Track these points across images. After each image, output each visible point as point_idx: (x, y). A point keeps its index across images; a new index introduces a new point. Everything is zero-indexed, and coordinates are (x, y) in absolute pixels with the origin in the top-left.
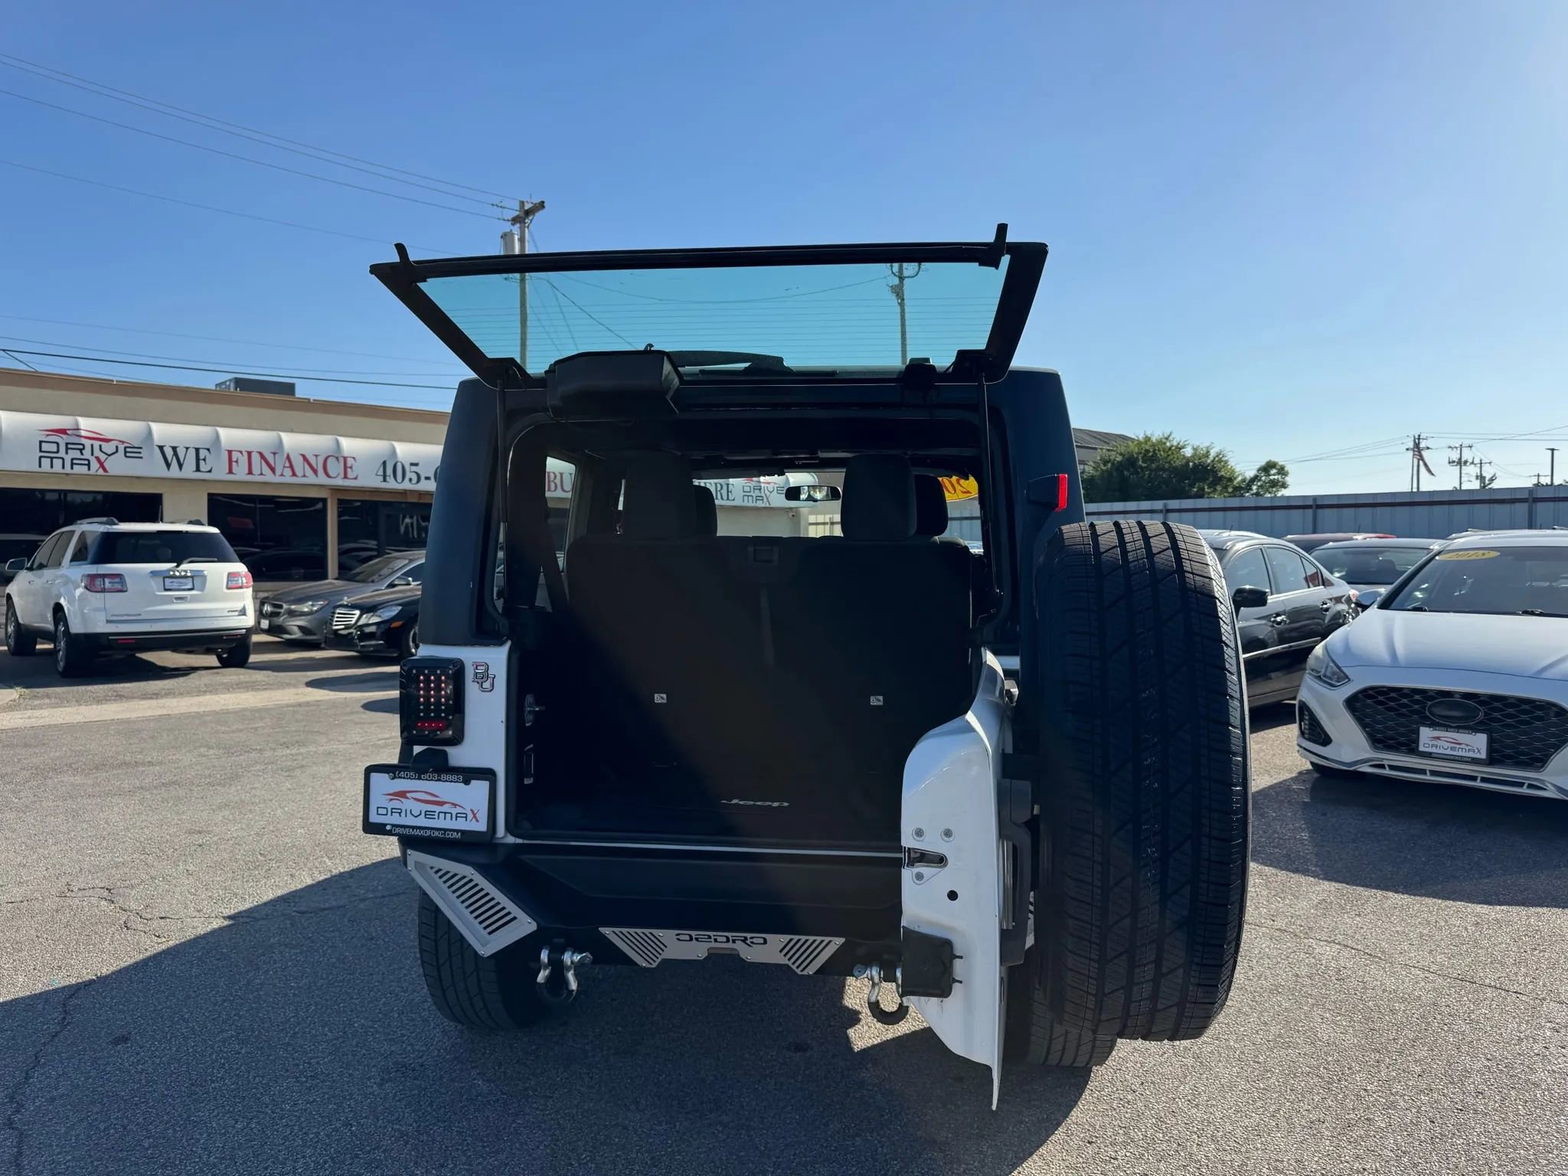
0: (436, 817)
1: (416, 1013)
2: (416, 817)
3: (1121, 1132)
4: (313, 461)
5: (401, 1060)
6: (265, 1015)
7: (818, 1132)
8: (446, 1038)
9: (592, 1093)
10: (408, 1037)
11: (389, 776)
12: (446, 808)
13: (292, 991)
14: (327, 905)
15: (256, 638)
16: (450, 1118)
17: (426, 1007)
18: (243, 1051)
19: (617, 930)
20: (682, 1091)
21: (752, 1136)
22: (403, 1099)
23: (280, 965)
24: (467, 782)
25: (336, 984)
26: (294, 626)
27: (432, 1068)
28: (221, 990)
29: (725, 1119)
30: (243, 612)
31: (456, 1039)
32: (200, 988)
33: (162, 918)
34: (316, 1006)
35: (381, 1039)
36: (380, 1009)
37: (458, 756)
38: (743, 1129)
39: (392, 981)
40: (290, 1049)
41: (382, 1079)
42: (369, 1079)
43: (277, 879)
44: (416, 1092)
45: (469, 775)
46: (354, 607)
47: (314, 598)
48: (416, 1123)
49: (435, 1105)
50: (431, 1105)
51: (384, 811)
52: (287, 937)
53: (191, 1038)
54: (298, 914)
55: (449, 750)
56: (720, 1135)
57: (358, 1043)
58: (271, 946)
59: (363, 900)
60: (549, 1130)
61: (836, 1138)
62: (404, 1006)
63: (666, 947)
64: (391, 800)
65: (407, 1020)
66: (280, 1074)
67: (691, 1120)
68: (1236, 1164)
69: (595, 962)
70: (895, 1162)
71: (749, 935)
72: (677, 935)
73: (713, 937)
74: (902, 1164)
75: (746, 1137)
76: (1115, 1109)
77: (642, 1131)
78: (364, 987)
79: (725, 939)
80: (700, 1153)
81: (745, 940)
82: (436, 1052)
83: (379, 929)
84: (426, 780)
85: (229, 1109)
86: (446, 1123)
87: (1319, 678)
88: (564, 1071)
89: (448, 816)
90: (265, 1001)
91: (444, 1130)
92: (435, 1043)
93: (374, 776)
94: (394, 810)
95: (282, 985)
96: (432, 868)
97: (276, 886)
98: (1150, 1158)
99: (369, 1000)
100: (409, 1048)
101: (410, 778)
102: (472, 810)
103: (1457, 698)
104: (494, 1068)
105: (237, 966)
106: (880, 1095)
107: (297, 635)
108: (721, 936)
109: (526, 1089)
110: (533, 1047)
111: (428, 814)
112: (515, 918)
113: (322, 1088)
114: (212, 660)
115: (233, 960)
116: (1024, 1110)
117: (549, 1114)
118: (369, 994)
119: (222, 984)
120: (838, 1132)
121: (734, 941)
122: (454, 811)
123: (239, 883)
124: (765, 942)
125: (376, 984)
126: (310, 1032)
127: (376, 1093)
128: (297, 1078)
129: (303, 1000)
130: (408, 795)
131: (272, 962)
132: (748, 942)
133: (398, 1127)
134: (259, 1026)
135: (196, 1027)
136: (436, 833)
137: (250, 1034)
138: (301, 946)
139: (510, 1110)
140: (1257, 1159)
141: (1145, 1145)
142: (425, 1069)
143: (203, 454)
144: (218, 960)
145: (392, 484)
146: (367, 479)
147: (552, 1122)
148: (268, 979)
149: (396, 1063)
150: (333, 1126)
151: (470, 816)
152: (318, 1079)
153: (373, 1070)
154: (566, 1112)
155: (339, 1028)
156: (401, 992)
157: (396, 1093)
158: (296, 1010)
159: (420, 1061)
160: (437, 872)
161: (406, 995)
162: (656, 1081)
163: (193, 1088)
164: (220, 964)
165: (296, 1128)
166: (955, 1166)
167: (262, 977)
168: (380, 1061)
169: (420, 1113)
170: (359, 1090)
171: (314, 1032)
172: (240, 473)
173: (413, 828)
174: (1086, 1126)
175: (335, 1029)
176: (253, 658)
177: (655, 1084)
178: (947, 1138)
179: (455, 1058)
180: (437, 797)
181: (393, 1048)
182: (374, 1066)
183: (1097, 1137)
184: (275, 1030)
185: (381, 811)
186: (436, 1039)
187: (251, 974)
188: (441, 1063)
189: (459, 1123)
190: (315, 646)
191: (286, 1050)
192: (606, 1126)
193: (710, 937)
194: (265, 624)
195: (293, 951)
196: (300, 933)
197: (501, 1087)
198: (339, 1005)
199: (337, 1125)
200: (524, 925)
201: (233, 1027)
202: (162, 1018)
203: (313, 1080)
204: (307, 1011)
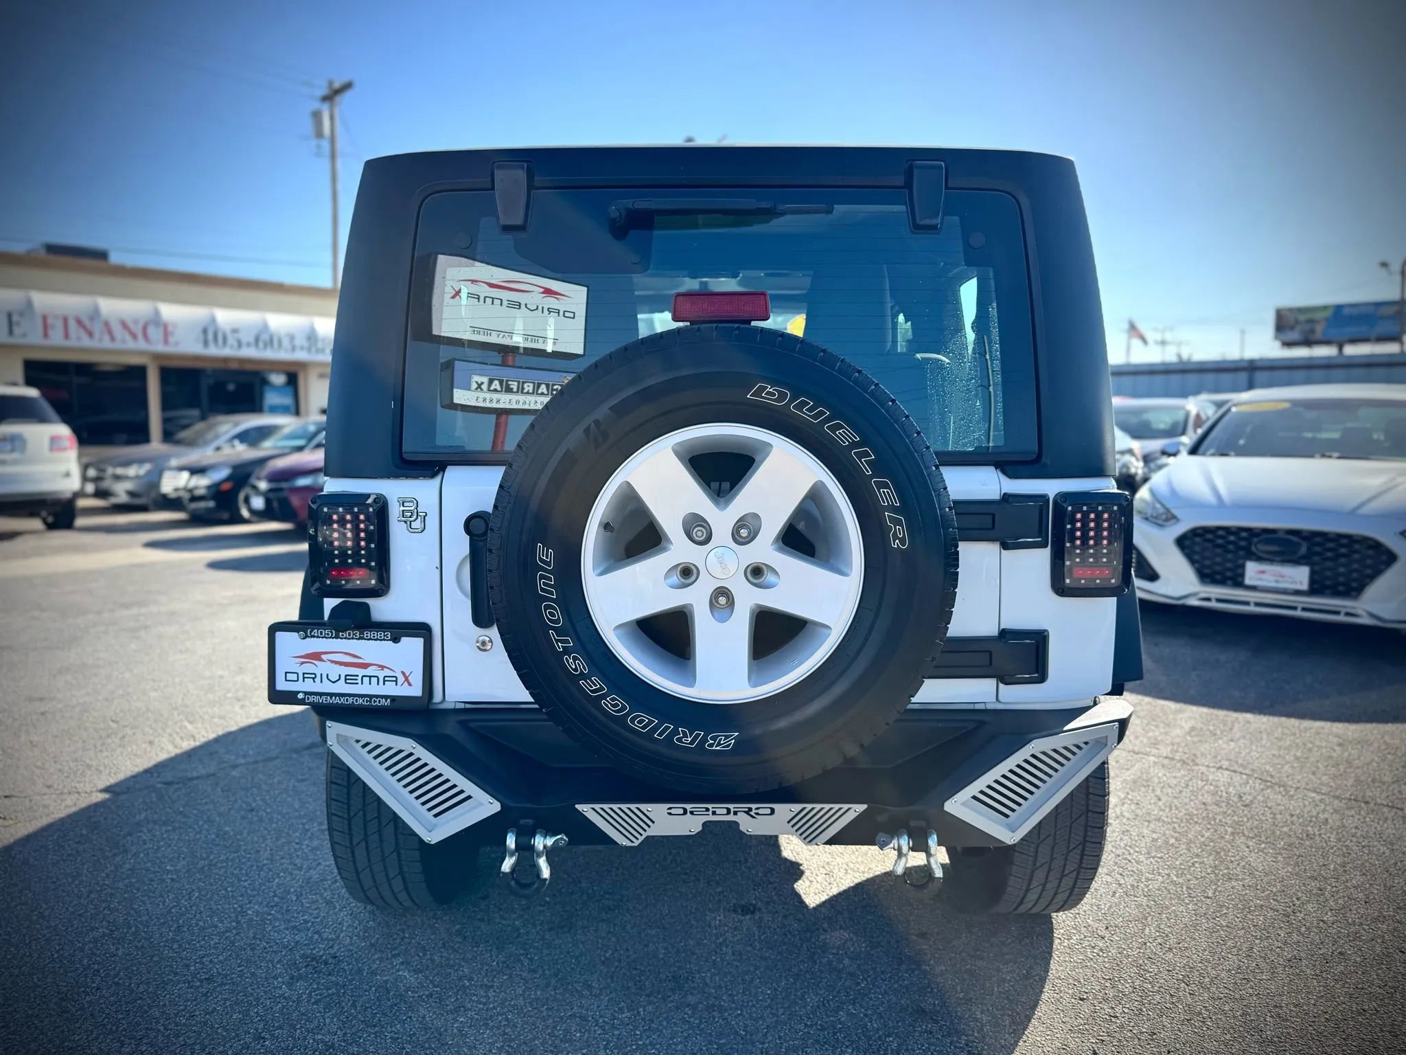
0: (359, 681)
1: (317, 894)
2: (334, 682)
3: (1108, 984)
4: (131, 326)
5: (309, 951)
6: (140, 906)
7: (797, 1009)
8: (357, 922)
9: (536, 978)
10: (313, 923)
11: (300, 635)
12: (370, 671)
13: (169, 876)
14: (195, 774)
15: (82, 503)
16: (379, 1020)
17: (327, 886)
18: (120, 953)
19: (597, 807)
20: (636, 969)
21: (727, 1019)
22: (320, 1000)
23: (151, 846)
24: (396, 640)
25: (219, 865)
26: (121, 491)
27: (347, 959)
28: (85, 879)
29: (691, 999)
30: (67, 475)
31: (368, 922)
32: (60, 877)
33: (6, 797)
34: (200, 893)
35: (282, 927)
36: (274, 892)
37: (383, 609)
38: (714, 1011)
39: (283, 858)
40: (175, 946)
41: (292, 978)
42: (275, 978)
43: (134, 747)
44: (333, 990)
45: (397, 631)
46: (181, 469)
47: (141, 461)
48: (342, 1030)
49: (359, 1005)
50: (354, 1006)
51: (294, 677)
52: (156, 813)
53: (55, 940)
54: (164, 786)
55: (371, 602)
56: (692, 1020)
57: (255, 934)
58: (139, 824)
59: (235, 767)
60: (498, 1028)
61: (818, 1014)
62: (301, 887)
63: (653, 822)
64: (303, 663)
65: (308, 903)
66: (168, 979)
67: (655, 1003)
68: (1238, 1013)
69: (570, 843)
70: (891, 1039)
71: (753, 806)
72: (670, 808)
73: (711, 810)
74: (900, 1041)
75: (721, 1021)
76: (1092, 959)
77: (604, 1021)
78: (252, 866)
79: (725, 811)
80: (676, 1044)
81: (748, 812)
82: (348, 939)
83: (258, 798)
84: (346, 638)
85: (111, 1029)
86: (377, 1029)
87: (1147, 519)
88: (499, 954)
89: (374, 680)
90: (138, 890)
91: (376, 1037)
92: (344, 928)
93: (279, 635)
94: (306, 676)
95: (157, 869)
96: (358, 741)
97: (134, 755)
98: (1150, 1013)
99: (260, 881)
100: (316, 936)
101: (325, 637)
102: (403, 673)
103: (1281, 535)
104: (418, 955)
105: (101, 849)
106: (847, 959)
107: (123, 498)
108: (721, 809)
109: (460, 979)
110: (457, 927)
111: (348, 679)
112: (469, 797)
113: (221, 994)
114: (37, 524)
115: (95, 842)
116: (1001, 966)
117: (494, 1008)
118: (259, 875)
119: (85, 872)
120: (818, 1007)
121: (735, 813)
122: (381, 674)
123: (92, 753)
124: (773, 811)
125: (265, 862)
126: (197, 925)
127: (286, 995)
128: (189, 982)
129: (183, 886)
130: (324, 657)
131: (141, 843)
132: (752, 813)
133: (320, 1037)
134: (135, 920)
135: (60, 926)
136: (360, 701)
137: (125, 931)
138: (173, 822)
139: (447, 1005)
140: (1255, 1007)
141: (1139, 999)
142: (339, 961)
143: (15, 318)
144: (77, 843)
145: (213, 351)
146: (188, 346)
147: (500, 1018)
148: (139, 863)
149: (304, 956)
150: (242, 1042)
151: (401, 679)
152: (214, 982)
153: (279, 966)
154: (512, 1003)
155: (230, 917)
156: (295, 869)
157: (311, 992)
158: (177, 898)
159: (332, 952)
160: (364, 746)
161: (302, 873)
162: (603, 958)
163: (64, 1003)
164: (81, 848)
165: (197, 1047)
166: (955, 1039)
167: (132, 861)
168: (285, 955)
169: (343, 1018)
170: (265, 992)
171: (201, 923)
172: (57, 338)
173: (331, 695)
174: (1071, 981)
175: (226, 918)
176: (80, 522)
177: (603, 963)
178: (934, 1005)
179: (372, 945)
180: (360, 658)
181: (297, 938)
182: (279, 962)
183: (1086, 993)
184: (154, 925)
185: (290, 677)
186: (345, 924)
187: (118, 859)
188: (356, 953)
189: (391, 1027)
190: (143, 509)
191: (172, 948)
192: (561, 1018)
193: (707, 810)
194: (90, 488)
195: (164, 829)
196: (170, 808)
197: (431, 978)
198: (226, 890)
199: (247, 1040)
200: (483, 806)
201: (104, 923)
202: (17, 917)
203: (210, 984)
204: (190, 899)
